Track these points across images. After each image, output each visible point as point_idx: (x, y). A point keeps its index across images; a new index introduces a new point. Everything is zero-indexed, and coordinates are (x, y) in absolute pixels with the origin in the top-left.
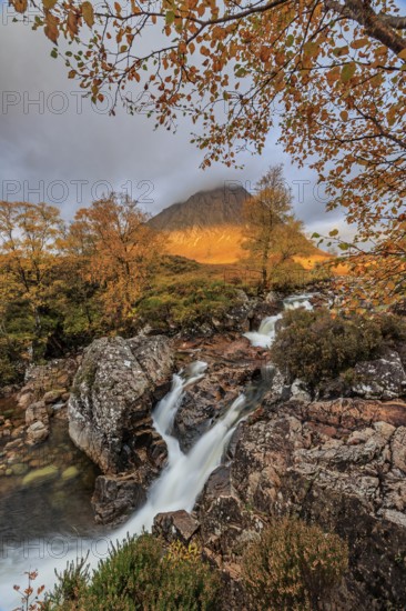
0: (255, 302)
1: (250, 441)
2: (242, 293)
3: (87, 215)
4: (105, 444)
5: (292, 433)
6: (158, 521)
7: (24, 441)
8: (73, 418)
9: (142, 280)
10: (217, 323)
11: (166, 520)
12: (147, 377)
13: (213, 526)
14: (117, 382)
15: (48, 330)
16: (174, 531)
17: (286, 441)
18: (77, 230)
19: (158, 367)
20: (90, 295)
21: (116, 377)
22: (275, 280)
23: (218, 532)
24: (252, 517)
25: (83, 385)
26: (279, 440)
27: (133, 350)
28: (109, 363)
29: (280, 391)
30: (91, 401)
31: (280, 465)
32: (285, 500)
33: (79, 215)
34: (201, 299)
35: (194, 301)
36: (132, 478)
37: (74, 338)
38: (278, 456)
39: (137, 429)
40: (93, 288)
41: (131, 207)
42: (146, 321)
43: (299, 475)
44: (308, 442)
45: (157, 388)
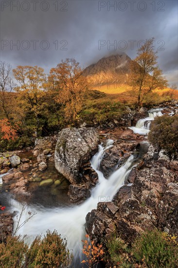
0: (134, 112)
1: (142, 176)
2: (128, 108)
3: (55, 71)
4: (71, 172)
5: (165, 175)
6: (100, 205)
7: (38, 169)
8: (57, 161)
9: (81, 102)
10: (116, 122)
11: (103, 205)
12: (88, 145)
13: (125, 210)
14: (76, 148)
15: (42, 124)
16: (108, 210)
17: (162, 178)
18: (51, 79)
19: (92, 142)
20: (58, 109)
21: (75, 146)
22: (144, 101)
23: (128, 213)
24: (146, 209)
25: (61, 148)
26: (158, 177)
27: (81, 134)
28: (72, 139)
29: (152, 154)
30: (64, 155)
31: (159, 189)
32: (165, 204)
33: (52, 72)
34: (109, 111)
35: (106, 112)
36: (84, 187)
37: (52, 128)
38: (158, 184)
39: (85, 167)
40: (59, 106)
41: (76, 66)
42: (84, 121)
43: (173, 195)
44: (173, 179)
45: (92, 151)
